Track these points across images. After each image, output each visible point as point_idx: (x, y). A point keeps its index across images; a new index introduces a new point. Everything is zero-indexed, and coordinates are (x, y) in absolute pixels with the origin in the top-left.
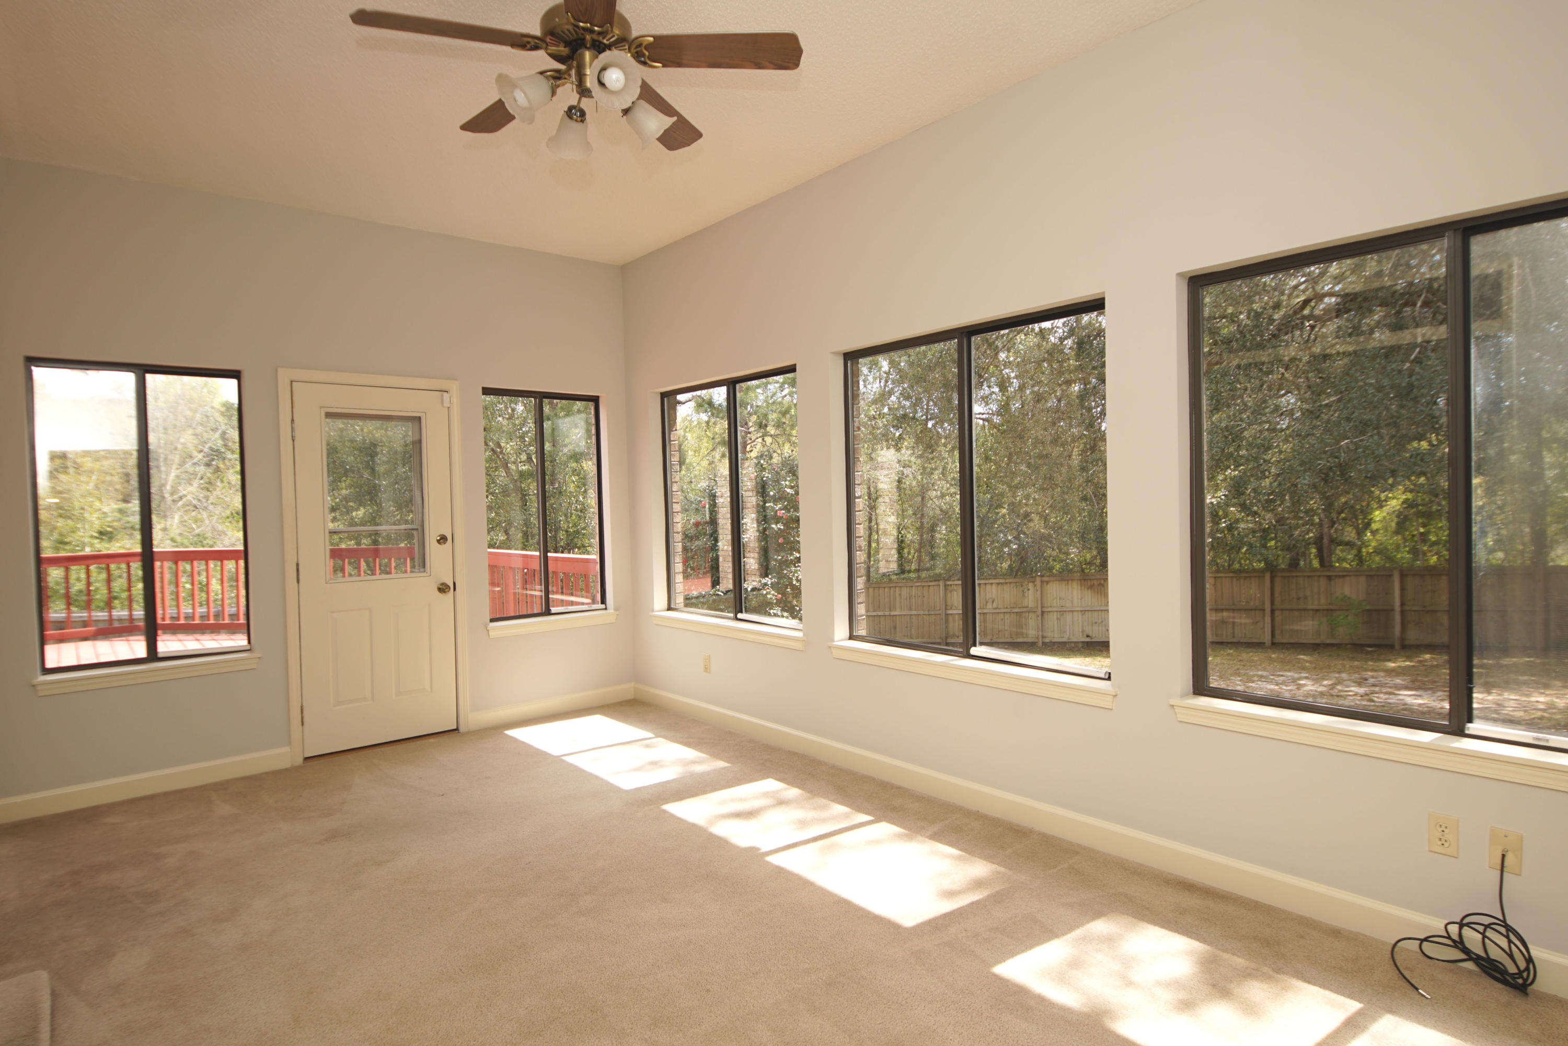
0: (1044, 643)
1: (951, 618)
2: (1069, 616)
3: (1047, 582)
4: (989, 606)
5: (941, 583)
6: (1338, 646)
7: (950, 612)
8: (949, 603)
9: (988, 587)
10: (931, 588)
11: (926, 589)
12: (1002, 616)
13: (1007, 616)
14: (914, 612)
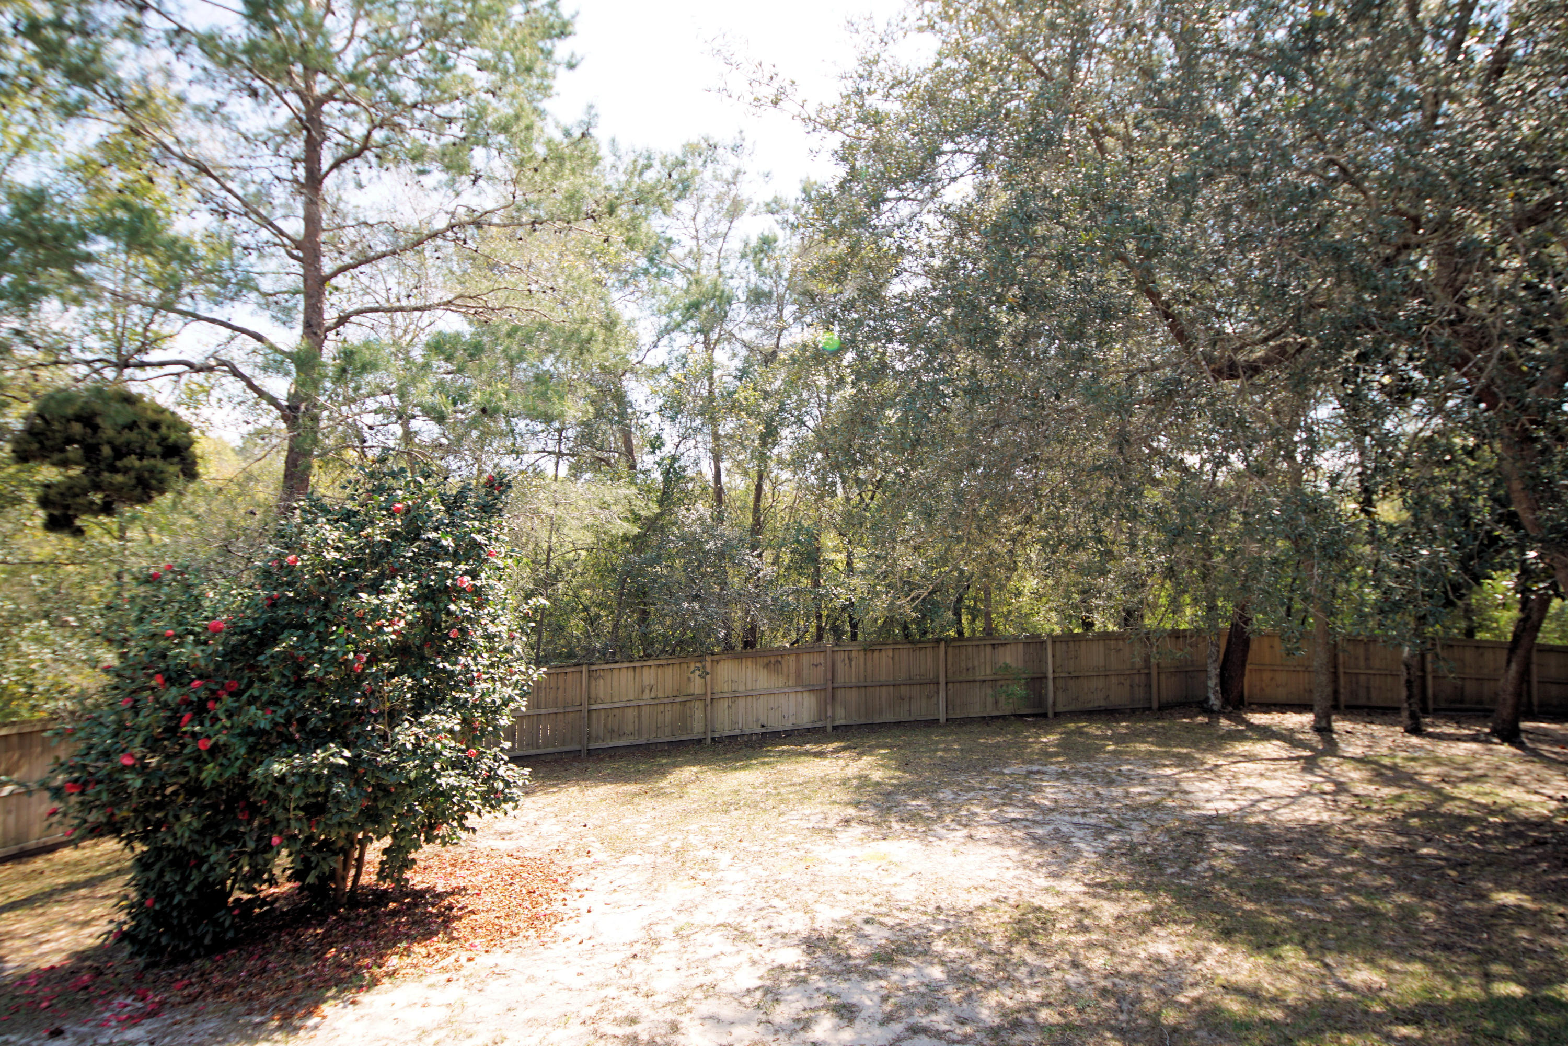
0: (713, 739)
1: (594, 715)
2: (741, 702)
3: (718, 662)
4: (647, 695)
5: (584, 668)
6: (1004, 717)
7: (593, 707)
8: (593, 695)
9: (645, 671)
10: (569, 676)
11: (561, 678)
12: (661, 708)
13: (668, 707)
14: (543, 711)
